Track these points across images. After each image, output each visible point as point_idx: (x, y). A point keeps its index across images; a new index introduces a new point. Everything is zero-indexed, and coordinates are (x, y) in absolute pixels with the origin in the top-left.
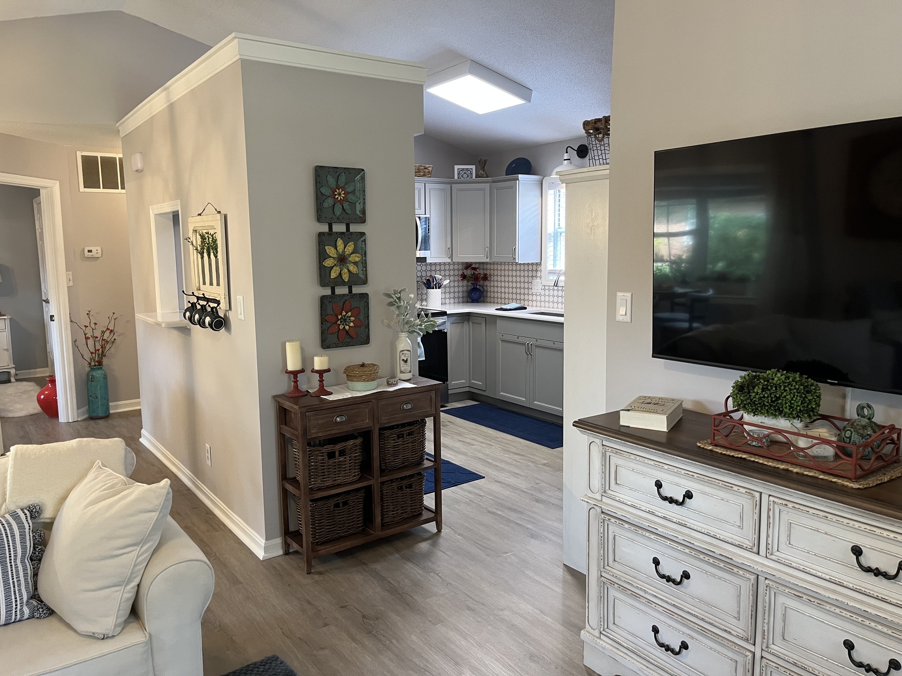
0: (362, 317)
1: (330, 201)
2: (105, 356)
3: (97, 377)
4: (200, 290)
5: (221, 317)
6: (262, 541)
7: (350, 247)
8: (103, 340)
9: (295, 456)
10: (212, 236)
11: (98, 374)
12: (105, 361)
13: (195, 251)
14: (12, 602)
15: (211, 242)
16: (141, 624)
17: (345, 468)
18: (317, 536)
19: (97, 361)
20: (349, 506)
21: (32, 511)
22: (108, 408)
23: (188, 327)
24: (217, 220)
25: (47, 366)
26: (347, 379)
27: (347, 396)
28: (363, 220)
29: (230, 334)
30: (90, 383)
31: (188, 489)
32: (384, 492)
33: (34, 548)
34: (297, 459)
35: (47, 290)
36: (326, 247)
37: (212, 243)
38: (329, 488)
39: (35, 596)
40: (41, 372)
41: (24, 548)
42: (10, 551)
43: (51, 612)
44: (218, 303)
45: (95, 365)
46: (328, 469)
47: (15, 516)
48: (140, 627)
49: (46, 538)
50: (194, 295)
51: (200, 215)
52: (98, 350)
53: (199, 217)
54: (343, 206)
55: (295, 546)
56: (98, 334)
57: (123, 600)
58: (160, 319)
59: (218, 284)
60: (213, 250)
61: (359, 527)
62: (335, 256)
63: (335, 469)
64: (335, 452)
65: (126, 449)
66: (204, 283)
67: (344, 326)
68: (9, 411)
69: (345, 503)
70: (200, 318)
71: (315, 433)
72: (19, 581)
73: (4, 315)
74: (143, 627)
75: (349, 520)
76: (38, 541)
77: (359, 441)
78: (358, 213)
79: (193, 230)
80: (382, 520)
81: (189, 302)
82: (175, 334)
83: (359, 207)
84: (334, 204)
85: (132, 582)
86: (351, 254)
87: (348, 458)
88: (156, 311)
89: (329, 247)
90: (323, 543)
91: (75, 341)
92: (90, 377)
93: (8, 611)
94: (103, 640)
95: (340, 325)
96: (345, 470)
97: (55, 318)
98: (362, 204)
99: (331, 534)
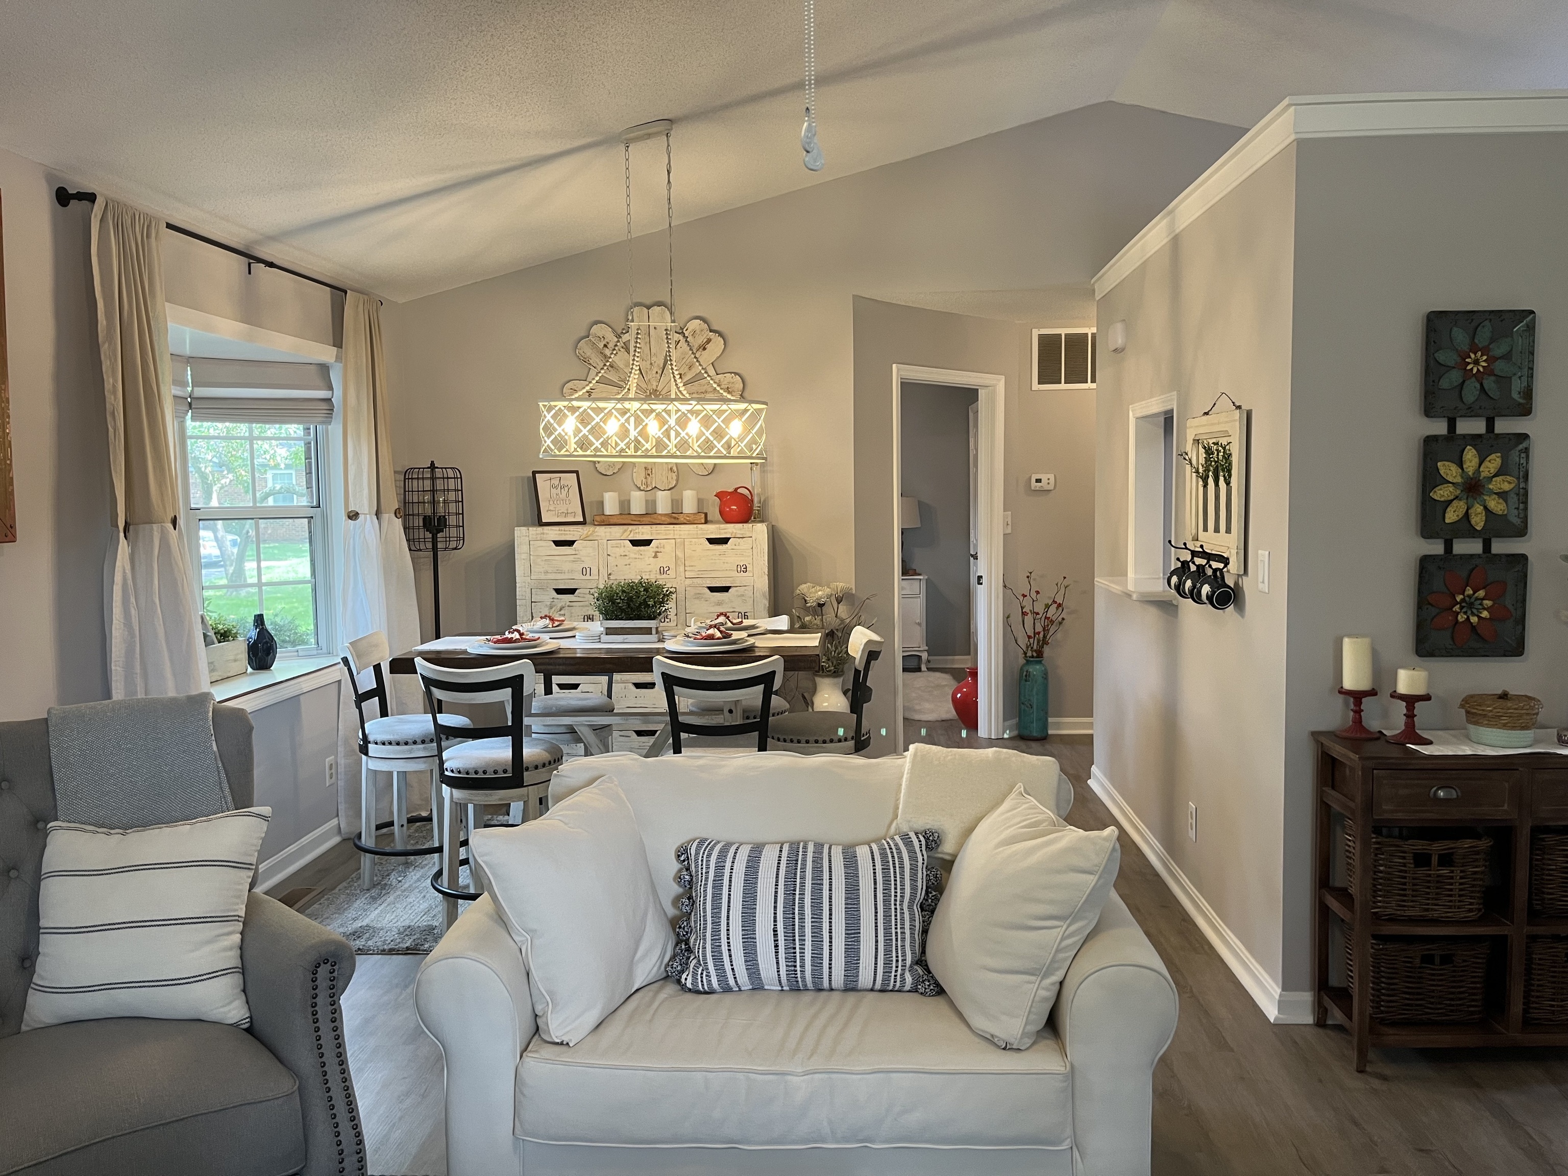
0: (1509, 601)
1: (1455, 377)
2: (1047, 644)
3: (1034, 675)
4: (1197, 540)
5: (1229, 587)
6: (1276, 990)
7: (1493, 463)
8: (1046, 617)
9: (1347, 848)
10: (1224, 448)
11: (1035, 669)
12: (1047, 650)
13: (1194, 475)
14: (892, 961)
15: (1220, 457)
16: (1061, 1047)
17: (1451, 890)
18: (1382, 1006)
19: (1035, 651)
20: (1454, 966)
21: (928, 839)
22: (1045, 726)
23: (1175, 602)
24: (1235, 421)
25: (969, 654)
26: (1467, 721)
27: (1464, 750)
28: (1525, 410)
29: (1243, 616)
30: (1023, 682)
31: (1157, 875)
32: (1534, 956)
33: (927, 893)
34: (1351, 855)
35: (977, 540)
36: (1439, 464)
37: (1222, 461)
38: (1412, 921)
39: (921, 961)
40: (960, 662)
41: (914, 888)
42: (896, 889)
43: (940, 991)
44: (1226, 561)
45: (1033, 657)
46: (1414, 885)
47: (906, 839)
48: (1058, 1049)
49: (943, 881)
50: (1186, 548)
51: (1206, 414)
52: (1039, 633)
53: (1206, 417)
54: (1482, 385)
55: (1336, 1016)
56: (1039, 608)
57: (1037, 999)
58: (1131, 587)
59: (1228, 531)
60: (1223, 471)
61: (1472, 1013)
62: (1459, 480)
63: (1429, 887)
64: (1430, 855)
65: (1060, 775)
66: (1205, 529)
67: (1468, 617)
68: (915, 711)
69: (1446, 959)
70: (1194, 586)
71: (1388, 810)
72: (903, 933)
73: (919, 575)
74: (1063, 1051)
75: (1453, 993)
76: (933, 884)
77: (1484, 844)
78: (1515, 395)
79: (1194, 440)
80: (1526, 1011)
81: (1178, 559)
82: (1153, 613)
83: (1517, 386)
84: (1464, 381)
85: (1052, 974)
86: (1494, 476)
87: (1457, 873)
88: (1126, 575)
89: (1447, 463)
90: (1394, 1024)
91: (1008, 617)
92: (1025, 673)
93: (886, 972)
94: (1003, 1051)
95: (1458, 613)
96: (1451, 896)
97: (984, 580)
98: (1524, 379)
99: (1412, 1010)
